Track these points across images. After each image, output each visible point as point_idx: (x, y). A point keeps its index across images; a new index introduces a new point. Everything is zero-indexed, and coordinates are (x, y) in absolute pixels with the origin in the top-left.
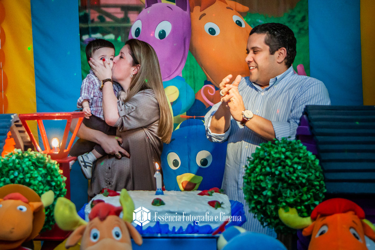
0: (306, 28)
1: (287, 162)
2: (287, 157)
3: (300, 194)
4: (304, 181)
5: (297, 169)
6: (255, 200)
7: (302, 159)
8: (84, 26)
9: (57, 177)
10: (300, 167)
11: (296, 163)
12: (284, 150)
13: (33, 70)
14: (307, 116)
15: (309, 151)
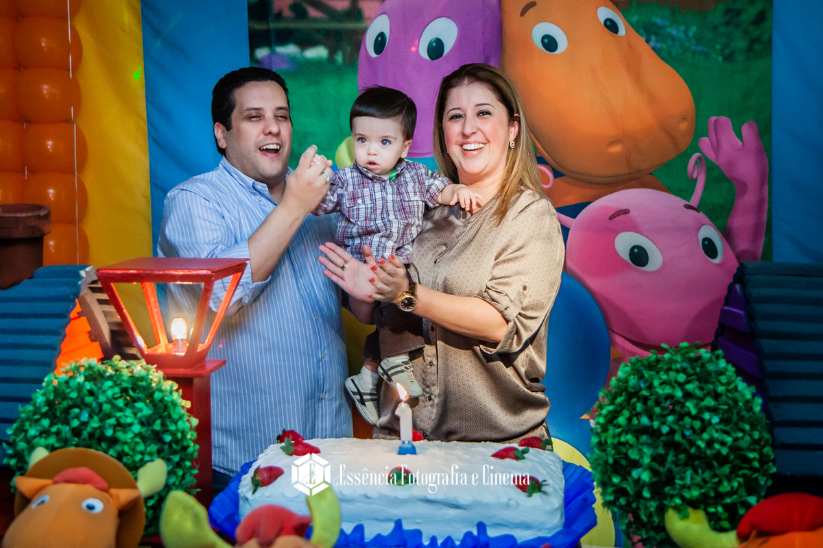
1: (688, 408)
3: (716, 480)
4: (724, 451)
5: (710, 423)
6: (615, 485)
7: (723, 398)
8: (259, 26)
9: (176, 423)
10: (716, 420)
11: (709, 409)
12: (682, 377)
14: (743, 286)
15: (739, 379)
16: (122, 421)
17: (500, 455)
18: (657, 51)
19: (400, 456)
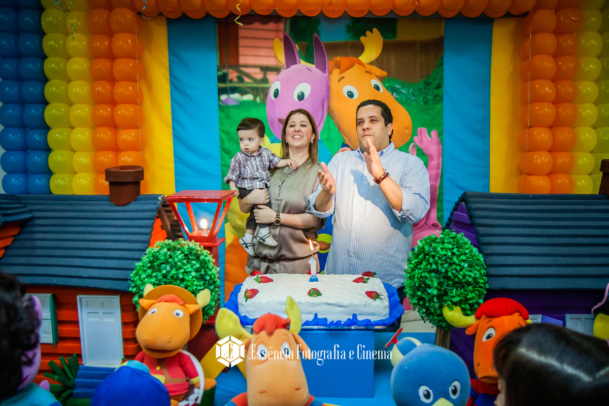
0: (440, 95)
1: (454, 260)
2: (453, 254)
3: (466, 293)
4: (470, 280)
5: (463, 267)
6: (418, 296)
7: (468, 256)
9: (211, 270)
10: (466, 265)
11: (464, 261)
12: (450, 246)
13: (171, 130)
14: (466, 203)
15: (472, 246)
16: (186, 270)
17: (357, 281)
18: (397, 99)
19: (311, 282)
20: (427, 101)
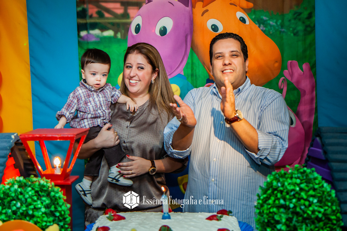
0: (312, 25)
1: (302, 195)
2: (301, 189)
4: (320, 215)
5: (312, 202)
7: (318, 191)
8: (82, 21)
9: (61, 206)
10: (315, 201)
11: (312, 196)
12: (298, 181)
13: (29, 67)
14: (321, 138)
15: (324, 181)
16: (36, 207)
17: (210, 219)
18: (264, 31)
19: (163, 220)
20: (297, 32)
